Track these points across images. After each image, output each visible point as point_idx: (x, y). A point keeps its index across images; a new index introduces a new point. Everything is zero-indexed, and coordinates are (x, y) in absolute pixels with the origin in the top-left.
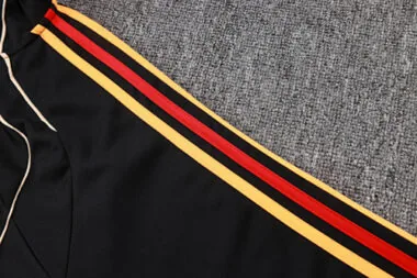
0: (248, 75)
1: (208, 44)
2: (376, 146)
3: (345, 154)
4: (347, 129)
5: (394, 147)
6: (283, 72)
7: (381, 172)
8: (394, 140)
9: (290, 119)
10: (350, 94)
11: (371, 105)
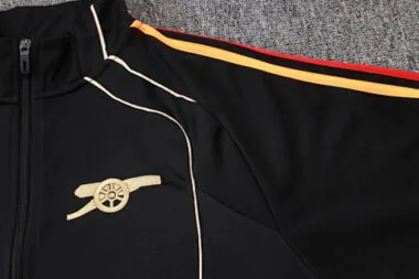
0: (264, 24)
1: (219, 11)
2: (389, 42)
3: (368, 55)
4: (361, 38)
5: (403, 38)
6: (291, 13)
7: (402, 59)
8: (400, 33)
9: (312, 45)
10: (350, 13)
11: (370, 15)
